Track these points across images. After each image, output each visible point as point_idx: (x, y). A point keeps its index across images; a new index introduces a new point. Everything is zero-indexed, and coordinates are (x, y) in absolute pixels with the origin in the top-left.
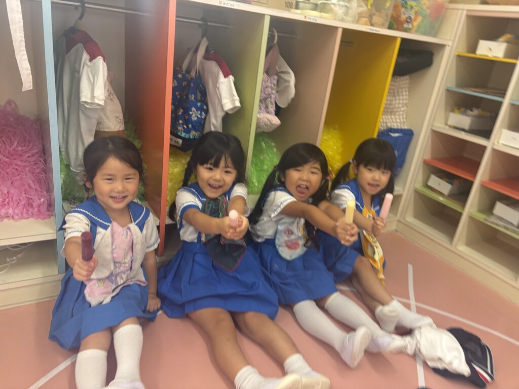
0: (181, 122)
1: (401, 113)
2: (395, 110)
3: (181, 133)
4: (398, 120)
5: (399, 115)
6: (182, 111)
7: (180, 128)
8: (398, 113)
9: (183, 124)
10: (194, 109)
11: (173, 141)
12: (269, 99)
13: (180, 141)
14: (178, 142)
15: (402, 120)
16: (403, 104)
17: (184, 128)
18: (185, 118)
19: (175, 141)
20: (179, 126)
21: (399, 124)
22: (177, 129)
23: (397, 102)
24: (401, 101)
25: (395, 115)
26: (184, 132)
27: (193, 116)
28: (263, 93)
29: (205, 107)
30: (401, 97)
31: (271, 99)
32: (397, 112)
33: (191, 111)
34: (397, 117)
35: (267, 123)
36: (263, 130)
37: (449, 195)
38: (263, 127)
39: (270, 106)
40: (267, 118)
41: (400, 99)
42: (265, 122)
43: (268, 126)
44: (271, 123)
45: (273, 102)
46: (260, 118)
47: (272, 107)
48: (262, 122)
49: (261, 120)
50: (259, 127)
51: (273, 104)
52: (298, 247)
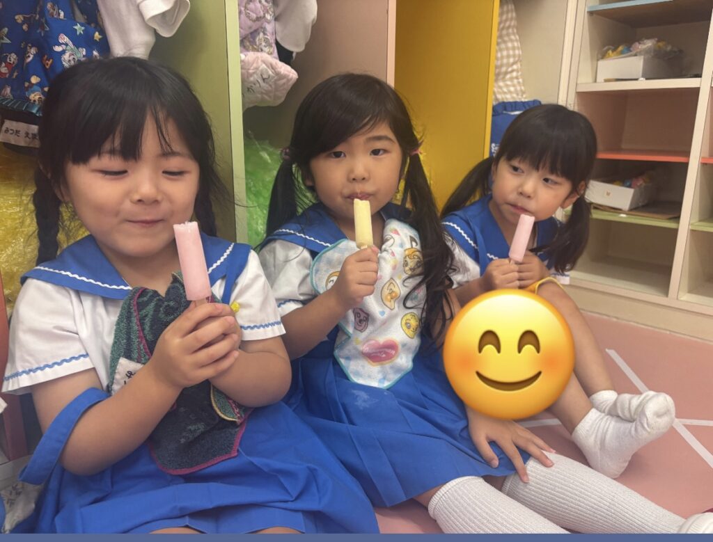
0: (34, 80)
1: (514, 74)
2: (504, 69)
4: (512, 89)
5: (511, 79)
6: (33, 51)
7: (34, 96)
8: (508, 76)
9: (41, 85)
10: (64, 39)
14: (34, 136)
15: (518, 88)
16: (514, 56)
18: (44, 66)
20: (33, 92)
21: (515, 95)
22: (28, 100)
25: (504, 79)
27: (66, 57)
28: (243, 16)
29: (97, 36)
31: (265, 34)
32: (506, 73)
33: (60, 44)
34: (509, 83)
35: (268, 72)
36: (259, 96)
37: (631, 210)
38: (258, 85)
39: (267, 49)
40: (264, 62)
41: (507, 49)
42: (262, 71)
43: (270, 83)
44: (278, 74)
45: (272, 41)
46: (249, 63)
47: (270, 54)
48: (254, 73)
49: (252, 68)
50: (248, 89)
51: (272, 46)
52: (396, 353)
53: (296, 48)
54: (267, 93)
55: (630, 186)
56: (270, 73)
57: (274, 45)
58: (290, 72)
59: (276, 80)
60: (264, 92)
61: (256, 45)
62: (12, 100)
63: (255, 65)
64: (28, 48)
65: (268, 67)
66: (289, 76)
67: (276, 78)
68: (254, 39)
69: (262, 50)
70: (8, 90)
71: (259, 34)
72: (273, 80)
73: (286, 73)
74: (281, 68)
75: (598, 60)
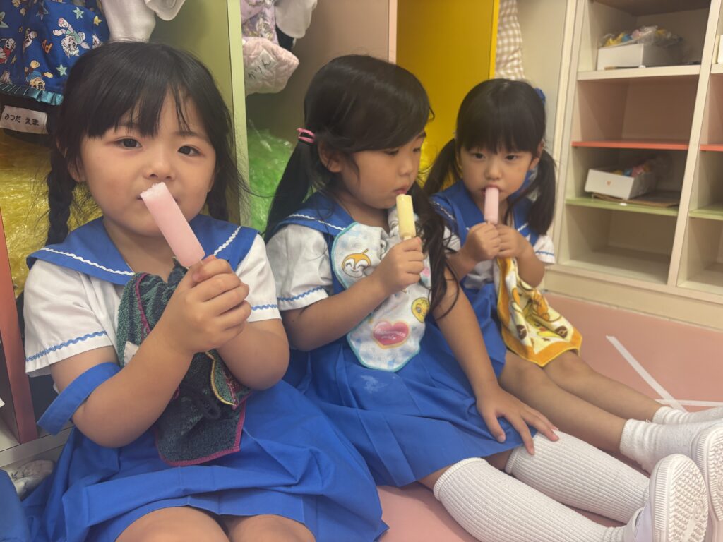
0: (34, 65)
1: (515, 63)
2: (504, 58)
3: (40, 95)
5: (512, 67)
6: (32, 35)
7: (34, 82)
8: (509, 65)
9: (41, 70)
10: (63, 23)
11: (23, 120)
12: (261, 20)
13: (42, 117)
14: (36, 122)
16: (515, 44)
17: (45, 79)
18: (44, 51)
19: (28, 120)
20: (33, 77)
22: (28, 85)
23: (506, 41)
24: (512, 40)
25: (505, 68)
26: (48, 90)
27: (66, 41)
29: (97, 20)
30: (511, 33)
31: (265, 20)
32: (507, 61)
33: (59, 29)
34: (510, 71)
35: (269, 58)
36: (260, 82)
37: (631, 199)
38: (259, 71)
39: (267, 35)
40: (265, 47)
41: (508, 37)
42: (263, 56)
43: (272, 69)
44: (279, 60)
45: (273, 27)
46: (249, 48)
47: (271, 40)
48: (255, 59)
49: (253, 54)
50: (250, 75)
51: (271, 32)
52: (406, 336)
53: (296, 34)
54: (269, 79)
55: (630, 175)
56: (272, 58)
57: (274, 31)
58: (291, 58)
59: (277, 66)
60: (265, 78)
61: (256, 31)
62: (11, 86)
63: (256, 51)
64: (27, 32)
65: (269, 53)
66: (290, 62)
67: (277, 63)
68: (254, 24)
69: (262, 36)
70: (7, 75)
71: (259, 19)
72: (274, 66)
73: (287, 58)
74: (282, 54)
75: (598, 48)
